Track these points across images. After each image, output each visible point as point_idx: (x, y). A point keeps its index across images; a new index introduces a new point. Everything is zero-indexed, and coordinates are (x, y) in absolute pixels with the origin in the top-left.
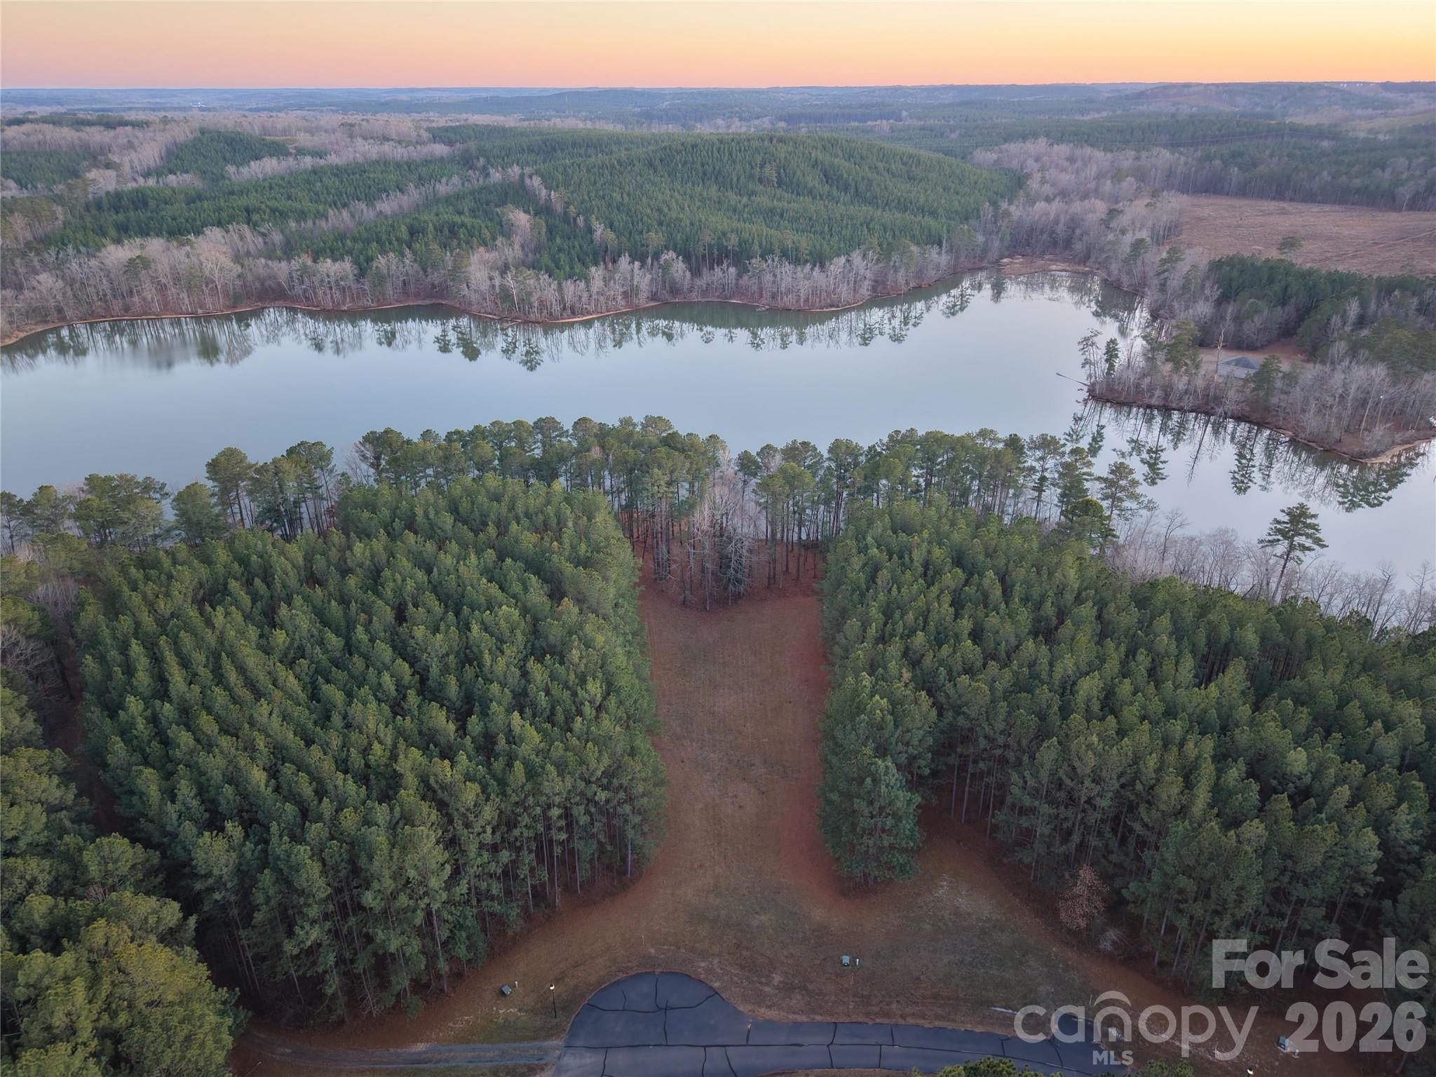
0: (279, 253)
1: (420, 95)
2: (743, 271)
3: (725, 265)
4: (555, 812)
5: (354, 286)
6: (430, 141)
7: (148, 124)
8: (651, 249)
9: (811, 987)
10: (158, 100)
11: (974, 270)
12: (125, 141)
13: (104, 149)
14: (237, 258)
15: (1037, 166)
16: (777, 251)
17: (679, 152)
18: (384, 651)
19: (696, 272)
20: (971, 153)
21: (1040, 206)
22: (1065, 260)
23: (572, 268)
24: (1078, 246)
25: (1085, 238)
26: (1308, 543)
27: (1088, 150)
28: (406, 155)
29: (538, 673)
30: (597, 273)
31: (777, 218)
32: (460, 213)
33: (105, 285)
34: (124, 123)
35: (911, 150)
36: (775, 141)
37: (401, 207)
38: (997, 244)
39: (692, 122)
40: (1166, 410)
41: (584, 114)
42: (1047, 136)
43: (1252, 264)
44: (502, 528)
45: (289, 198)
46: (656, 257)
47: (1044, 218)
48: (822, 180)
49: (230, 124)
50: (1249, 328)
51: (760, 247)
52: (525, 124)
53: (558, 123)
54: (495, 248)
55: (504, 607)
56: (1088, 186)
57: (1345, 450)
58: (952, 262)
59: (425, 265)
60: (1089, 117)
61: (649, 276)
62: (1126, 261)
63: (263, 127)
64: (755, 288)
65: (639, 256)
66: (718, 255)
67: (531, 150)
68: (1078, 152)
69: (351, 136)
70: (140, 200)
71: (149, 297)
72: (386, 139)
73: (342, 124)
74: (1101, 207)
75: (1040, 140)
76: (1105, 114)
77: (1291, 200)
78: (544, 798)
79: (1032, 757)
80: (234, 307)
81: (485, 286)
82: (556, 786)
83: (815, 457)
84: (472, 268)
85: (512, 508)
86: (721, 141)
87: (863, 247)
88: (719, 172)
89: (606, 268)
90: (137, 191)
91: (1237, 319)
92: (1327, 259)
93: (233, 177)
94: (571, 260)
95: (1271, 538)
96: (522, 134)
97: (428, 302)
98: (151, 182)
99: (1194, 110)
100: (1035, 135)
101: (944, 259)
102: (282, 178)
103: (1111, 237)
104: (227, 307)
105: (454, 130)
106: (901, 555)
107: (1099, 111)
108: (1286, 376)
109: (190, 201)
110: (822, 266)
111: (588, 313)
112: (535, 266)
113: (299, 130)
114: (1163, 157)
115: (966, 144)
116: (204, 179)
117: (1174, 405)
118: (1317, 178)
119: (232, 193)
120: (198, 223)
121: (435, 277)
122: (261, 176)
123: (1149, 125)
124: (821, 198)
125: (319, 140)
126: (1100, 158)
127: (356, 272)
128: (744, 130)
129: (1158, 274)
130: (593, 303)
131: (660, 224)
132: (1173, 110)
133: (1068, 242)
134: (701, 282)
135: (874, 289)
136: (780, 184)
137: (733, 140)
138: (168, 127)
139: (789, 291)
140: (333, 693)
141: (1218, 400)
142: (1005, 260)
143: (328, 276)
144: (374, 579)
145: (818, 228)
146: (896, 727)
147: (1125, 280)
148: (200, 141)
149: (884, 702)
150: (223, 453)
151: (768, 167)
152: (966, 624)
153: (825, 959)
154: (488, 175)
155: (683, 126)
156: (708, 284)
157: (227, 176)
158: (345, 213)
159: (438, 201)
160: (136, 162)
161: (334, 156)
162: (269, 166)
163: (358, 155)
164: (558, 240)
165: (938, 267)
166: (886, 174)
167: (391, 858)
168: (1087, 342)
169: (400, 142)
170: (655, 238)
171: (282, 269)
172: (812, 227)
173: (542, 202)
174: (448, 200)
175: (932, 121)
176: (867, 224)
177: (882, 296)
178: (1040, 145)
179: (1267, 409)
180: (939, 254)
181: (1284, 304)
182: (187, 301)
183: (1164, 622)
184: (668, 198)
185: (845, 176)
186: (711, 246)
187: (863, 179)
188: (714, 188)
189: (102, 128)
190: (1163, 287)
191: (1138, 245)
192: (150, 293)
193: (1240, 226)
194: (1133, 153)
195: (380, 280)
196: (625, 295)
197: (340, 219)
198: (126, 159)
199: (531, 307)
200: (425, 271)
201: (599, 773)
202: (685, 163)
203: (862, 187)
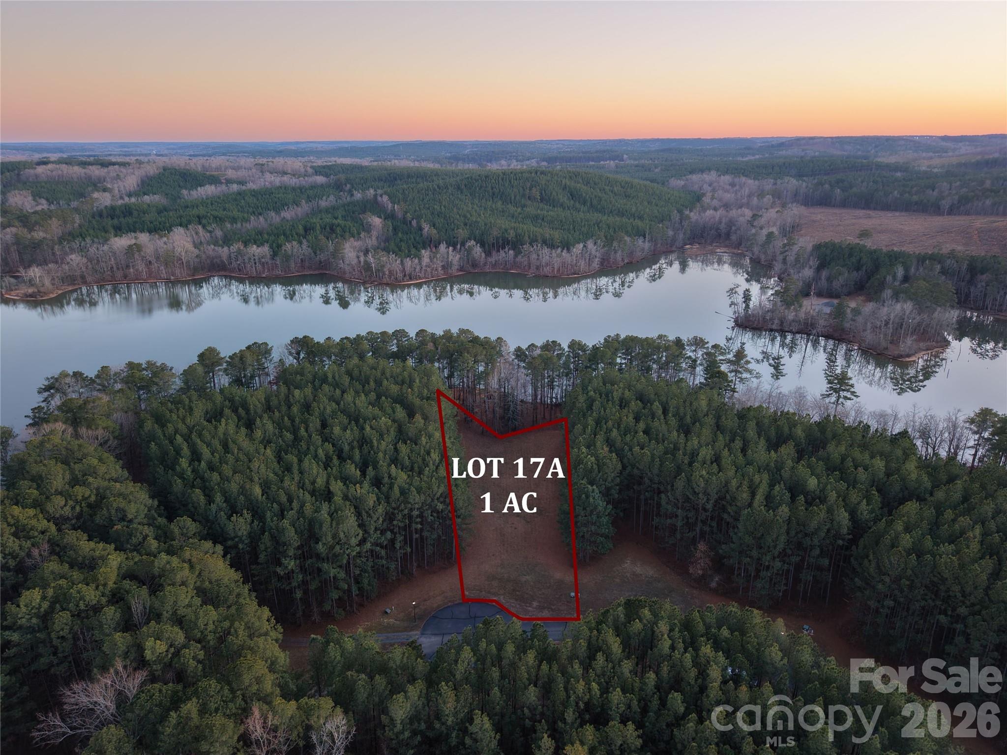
0: (221, 242)
1: (303, 146)
2: (518, 252)
3: (507, 249)
4: (415, 513)
5: (270, 262)
6: (313, 174)
7: (129, 164)
8: (459, 240)
9: (553, 607)
10: (127, 149)
11: (667, 253)
12: (115, 174)
13: (102, 180)
14: (195, 246)
15: (710, 189)
16: (540, 240)
17: (477, 180)
18: (317, 439)
19: (488, 254)
20: (668, 181)
21: (709, 213)
22: (726, 246)
23: (409, 251)
24: (734, 237)
25: (738, 232)
26: (848, 395)
27: (743, 179)
28: (298, 182)
29: (404, 449)
30: (425, 254)
31: (540, 221)
32: (336, 218)
33: (113, 262)
34: (114, 164)
35: (628, 179)
36: (539, 173)
37: (296, 214)
38: (681, 236)
39: (485, 163)
40: (783, 332)
41: (412, 157)
42: (718, 170)
43: (840, 247)
44: (378, 383)
45: (224, 210)
46: (463, 244)
47: (712, 220)
48: (569, 198)
49: (182, 164)
50: (836, 284)
51: (529, 237)
52: (375, 164)
53: (396, 163)
54: (359, 238)
55: (383, 418)
56: (743, 201)
57: (890, 353)
58: (652, 248)
59: (316, 249)
60: (747, 159)
61: (458, 256)
62: (763, 246)
63: (203, 166)
64: (526, 263)
65: (452, 243)
66: (502, 243)
67: (380, 180)
68: (737, 180)
69: (262, 172)
70: (127, 211)
71: (140, 269)
72: (285, 173)
73: (256, 164)
74: (748, 213)
75: (712, 172)
76: (757, 157)
77: (875, 209)
78: (410, 505)
79: (673, 486)
80: (193, 276)
81: (354, 262)
82: (416, 499)
83: (560, 350)
84: (346, 251)
85: (383, 373)
86: (504, 174)
87: (594, 238)
88: (503, 193)
89: (431, 251)
90: (125, 205)
91: (829, 279)
92: (893, 244)
93: (186, 197)
94: (409, 247)
95: (827, 393)
96: (373, 170)
97: (317, 272)
98: (133, 200)
99: (817, 154)
100: (709, 170)
101: (647, 245)
102: (219, 198)
103: (753, 231)
104: (189, 275)
105: (329, 167)
106: (608, 396)
107: (754, 155)
108: (853, 310)
109: (160, 212)
110: (568, 250)
111: (420, 278)
112: (387, 250)
113: (226, 168)
114: (791, 183)
115: (665, 175)
116: (167, 198)
117: (787, 329)
118: (891, 195)
119: (187, 207)
120: (168, 225)
121: (322, 257)
122: (204, 197)
123: (784, 164)
124: (569, 209)
125: (241, 174)
126: (751, 184)
127: (272, 253)
128: (519, 167)
129: (782, 253)
130: (423, 272)
131: (465, 224)
132: (803, 154)
133: (728, 235)
134: (492, 260)
135: (602, 264)
136: (542, 200)
137: (511, 173)
138: (142, 166)
139: (547, 265)
140: (292, 458)
141: (813, 325)
142: (687, 246)
143: (254, 256)
144: (307, 407)
145: (566, 227)
146: (599, 472)
147: (763, 257)
148: (163, 174)
149: (593, 459)
150: (206, 350)
151: (534, 190)
152: (642, 425)
153: (561, 595)
154: (352, 195)
155: (479, 165)
156: (496, 261)
157: (181, 196)
158: (261, 218)
159: (320, 211)
160: (122, 188)
161: (251, 184)
162: (209, 190)
163: (267, 183)
164: (400, 235)
165: (643, 249)
166: (611, 194)
167: (332, 526)
168: (732, 291)
169: (294, 175)
170: (462, 233)
171: (224, 252)
172: (562, 226)
173: (389, 211)
174: (327, 211)
175: (643, 161)
176: (598, 224)
177: (607, 268)
178: (712, 176)
179: (843, 330)
180: (644, 242)
181: (858, 269)
182: (164, 272)
183: (752, 424)
184: (470, 209)
185: (584, 195)
186: (497, 238)
187: (596, 196)
188: (500, 203)
189: (100, 167)
190: (784, 261)
191: (770, 235)
192: (141, 267)
193: (839, 225)
194: (772, 181)
195: (287, 258)
196: (443, 267)
197: (257, 222)
198: (116, 186)
199: (384, 274)
200: (315, 253)
201: (439, 494)
202: (481, 187)
203: (595, 202)
